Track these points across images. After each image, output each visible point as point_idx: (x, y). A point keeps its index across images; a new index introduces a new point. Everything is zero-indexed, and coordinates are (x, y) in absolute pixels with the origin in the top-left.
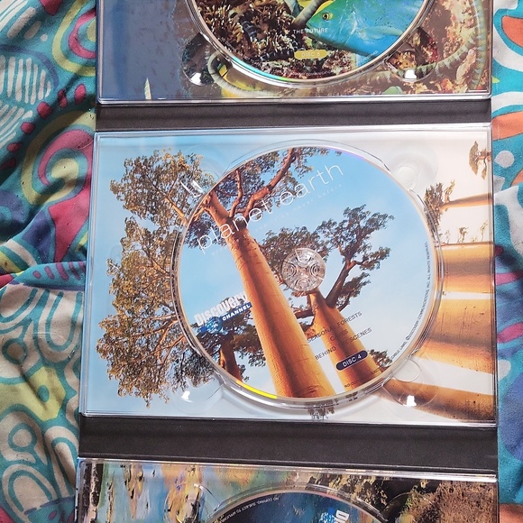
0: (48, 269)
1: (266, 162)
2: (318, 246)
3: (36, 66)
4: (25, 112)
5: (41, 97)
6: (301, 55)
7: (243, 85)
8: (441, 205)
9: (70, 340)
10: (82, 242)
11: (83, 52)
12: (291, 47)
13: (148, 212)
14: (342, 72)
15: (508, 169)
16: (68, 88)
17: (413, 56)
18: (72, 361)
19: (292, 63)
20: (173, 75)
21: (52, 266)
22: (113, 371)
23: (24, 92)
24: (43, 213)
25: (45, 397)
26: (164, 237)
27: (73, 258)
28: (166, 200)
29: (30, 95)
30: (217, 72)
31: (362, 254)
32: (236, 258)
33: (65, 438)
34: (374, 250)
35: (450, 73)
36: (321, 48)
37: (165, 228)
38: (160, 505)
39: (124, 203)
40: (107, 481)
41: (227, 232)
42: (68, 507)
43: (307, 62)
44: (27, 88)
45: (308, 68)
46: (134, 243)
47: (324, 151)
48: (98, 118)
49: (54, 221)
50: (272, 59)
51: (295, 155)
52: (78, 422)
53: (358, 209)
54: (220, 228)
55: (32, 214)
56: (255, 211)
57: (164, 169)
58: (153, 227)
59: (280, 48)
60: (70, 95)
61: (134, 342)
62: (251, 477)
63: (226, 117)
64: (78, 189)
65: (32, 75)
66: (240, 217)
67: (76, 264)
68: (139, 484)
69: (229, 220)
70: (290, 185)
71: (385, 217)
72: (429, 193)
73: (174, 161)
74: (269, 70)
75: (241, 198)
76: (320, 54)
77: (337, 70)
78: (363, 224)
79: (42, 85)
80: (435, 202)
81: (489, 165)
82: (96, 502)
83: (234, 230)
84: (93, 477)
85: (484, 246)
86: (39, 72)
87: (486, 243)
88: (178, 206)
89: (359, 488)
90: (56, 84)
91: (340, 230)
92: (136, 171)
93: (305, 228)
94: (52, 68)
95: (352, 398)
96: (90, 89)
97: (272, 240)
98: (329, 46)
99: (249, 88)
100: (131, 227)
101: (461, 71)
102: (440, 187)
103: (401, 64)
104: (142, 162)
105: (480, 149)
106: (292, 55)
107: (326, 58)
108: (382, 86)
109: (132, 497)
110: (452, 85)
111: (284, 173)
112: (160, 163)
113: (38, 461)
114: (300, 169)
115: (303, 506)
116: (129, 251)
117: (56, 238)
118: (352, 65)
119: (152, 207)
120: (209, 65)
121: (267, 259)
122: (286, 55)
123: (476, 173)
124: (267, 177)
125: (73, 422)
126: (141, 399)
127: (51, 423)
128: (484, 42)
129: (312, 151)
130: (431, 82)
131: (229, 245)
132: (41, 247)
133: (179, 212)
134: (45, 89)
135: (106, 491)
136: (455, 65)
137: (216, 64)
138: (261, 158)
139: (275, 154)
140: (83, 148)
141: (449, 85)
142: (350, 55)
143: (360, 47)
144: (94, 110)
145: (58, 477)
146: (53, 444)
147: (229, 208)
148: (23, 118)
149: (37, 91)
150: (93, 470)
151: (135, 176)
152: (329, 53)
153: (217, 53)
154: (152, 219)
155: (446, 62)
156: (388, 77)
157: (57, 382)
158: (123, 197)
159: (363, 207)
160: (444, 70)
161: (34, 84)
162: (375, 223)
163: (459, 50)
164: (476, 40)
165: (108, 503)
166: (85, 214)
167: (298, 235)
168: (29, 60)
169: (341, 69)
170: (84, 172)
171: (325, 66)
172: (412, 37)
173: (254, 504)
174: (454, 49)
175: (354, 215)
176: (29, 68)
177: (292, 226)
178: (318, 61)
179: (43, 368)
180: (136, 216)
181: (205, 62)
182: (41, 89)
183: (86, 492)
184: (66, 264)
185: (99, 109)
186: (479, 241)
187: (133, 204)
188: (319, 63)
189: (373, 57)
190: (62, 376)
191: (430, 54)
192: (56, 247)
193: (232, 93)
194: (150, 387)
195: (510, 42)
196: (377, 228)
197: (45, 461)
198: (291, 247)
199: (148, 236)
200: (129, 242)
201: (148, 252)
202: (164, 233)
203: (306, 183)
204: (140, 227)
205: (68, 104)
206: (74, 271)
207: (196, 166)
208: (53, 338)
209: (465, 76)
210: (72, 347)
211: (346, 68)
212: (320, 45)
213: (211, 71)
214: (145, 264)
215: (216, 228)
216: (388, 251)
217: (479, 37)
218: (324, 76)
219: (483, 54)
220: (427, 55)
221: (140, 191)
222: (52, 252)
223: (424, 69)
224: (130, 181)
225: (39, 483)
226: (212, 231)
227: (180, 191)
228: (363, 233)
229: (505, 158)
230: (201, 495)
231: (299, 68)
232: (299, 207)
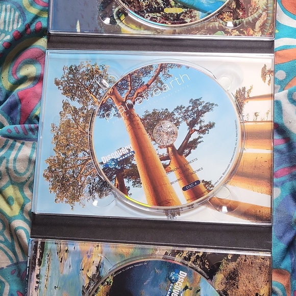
0: (16, 128)
1: (146, 71)
2: (174, 120)
3: (13, 9)
4: (6, 36)
5: (15, 28)
6: (168, 10)
7: (134, 26)
8: (245, 99)
9: (28, 170)
10: (37, 113)
11: (41, 2)
12: (162, 6)
13: (76, 97)
14: (191, 21)
15: (282, 81)
16: (31, 23)
17: (232, 14)
18: (29, 182)
19: (163, 15)
20: (93, 18)
21: (19, 126)
22: (52, 188)
23: (5, 24)
24: (14, 95)
25: (11, 203)
26: (85, 111)
27: (31, 122)
28: (87, 91)
29: (9, 26)
30: (119, 18)
31: (199, 125)
32: (127, 125)
33: (22, 227)
34: (206, 123)
35: (252, 25)
36: (179, 7)
37: (86, 107)
38: (78, 266)
39: (62, 91)
40: (47, 252)
41: (122, 110)
42: (23, 268)
43: (171, 14)
44: (7, 22)
45: (172, 18)
46: (67, 115)
47: (179, 66)
48: (48, 42)
49: (21, 100)
50: (151, 12)
51: (162, 67)
52: (30, 217)
53: (198, 100)
54: (118, 107)
55: (7, 96)
56: (139, 99)
57: (87, 72)
58: (79, 106)
59: (156, 6)
60: (33, 27)
61: (65, 172)
62: (131, 251)
63: (123, 44)
64: (35, 82)
65: (10, 14)
66: (129, 102)
67: (32, 126)
68: (66, 254)
69: (123, 103)
70: (159, 85)
71: (213, 104)
72: (239, 92)
73: (92, 68)
74: (149, 18)
75: (131, 91)
76: (179, 11)
77: (188, 20)
78: (200, 108)
79: (16, 20)
80: (241, 98)
81: (272, 77)
82: (40, 264)
83: (126, 109)
84: (38, 250)
85: (268, 123)
86: (15, 13)
87: (269, 121)
88: (94, 94)
89: (193, 258)
90: (24, 20)
91: (187, 111)
92: (70, 73)
93: (167, 109)
94: (22, 10)
95: (191, 207)
96: (44, 24)
97: (148, 115)
98: (184, 6)
99: (137, 28)
100: (66, 105)
101: (258, 24)
102: (244, 89)
103: (224, 18)
104: (73, 68)
105: (268, 68)
106: (163, 10)
107: (182, 13)
108: (213, 31)
109: (61, 262)
110: (253, 32)
111: (156, 77)
112: (84, 69)
113: (6, 240)
114: (165, 76)
115: (161, 268)
116: (65, 119)
117: (22, 111)
118: (197, 17)
119: (79, 94)
120: (114, 14)
121: (145, 127)
122: (159, 10)
123: (265, 82)
124: (146, 80)
125: (28, 218)
126: (69, 205)
127: (15, 218)
128: (272, 8)
129: (172, 65)
130: (241, 30)
131: (123, 117)
132: (12, 115)
133: (94, 98)
134: (18, 23)
135: (46, 258)
136: (255, 20)
137: (118, 14)
138: (143, 68)
139: (151, 66)
140: (39, 58)
141: (251, 32)
142: (196, 12)
144: (46, 37)
145: (18, 250)
146: (15, 230)
147: (124, 96)
148: (4, 39)
149: (13, 24)
150: (39, 246)
151: (69, 76)
152: (184, 10)
153: (120, 7)
154: (78, 101)
155: (250, 18)
156: (217, 25)
157: (19, 195)
158: (62, 88)
159: (200, 99)
160: (248, 23)
161: (11, 20)
162: (207, 108)
163: (257, 12)
164: (267, 7)
165: (47, 265)
166: (39, 97)
167: (162, 113)
168: (9, 6)
169: (191, 19)
170: (39, 72)
171: (181, 17)
172: (231, 3)
173: (132, 267)
174: (255, 11)
175: (195, 103)
176: (8, 10)
177: (160, 108)
178: (177, 15)
179: (11, 186)
180: (69, 99)
181: (112, 12)
182: (16, 23)
183: (34, 258)
184: (27, 126)
185: (49, 36)
186: (266, 120)
187: (69, 91)
188: (178, 16)
189: (209, 14)
190: (22, 190)
191: (241, 13)
192: (21, 115)
193: (127, 30)
194: (74, 198)
195: (285, 10)
196: (208, 111)
197: (10, 241)
198: (158, 120)
199: (75, 111)
200: (64, 114)
201: (75, 120)
202: (85, 109)
203: (168, 84)
204: (71, 105)
205: (31, 32)
206: (31, 130)
207: (105, 71)
208: (17, 168)
209: (260, 27)
210: (28, 174)
211: (193, 19)
212: (179, 6)
213: (115, 18)
214: (73, 127)
215: (116, 108)
216: (214, 124)
217: (269, 5)
218: (181, 23)
219: (271, 15)
220: (239, 14)
221: (72, 85)
222: (18, 118)
223: (237, 21)
224: (66, 79)
225: (6, 253)
226: (113, 109)
227: (95, 86)
228: (200, 114)
229: (281, 75)
230: (102, 261)
231: (166, 18)
232: (164, 97)
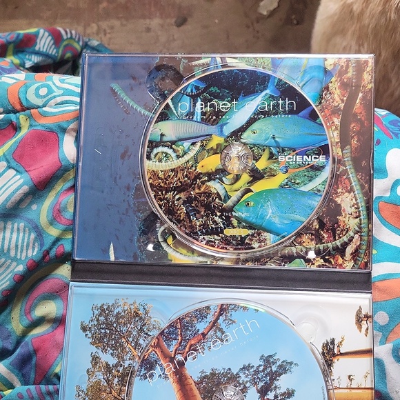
0: (28, 390)
1: (201, 314)
2: (240, 384)
3: (27, 229)
4: (17, 266)
5: (30, 255)
6: (229, 232)
7: (184, 251)
8: (334, 355)
10: (57, 370)
11: (64, 220)
12: (222, 226)
13: (109, 349)
14: (260, 247)
15: (384, 327)
16: (51, 249)
17: (313, 237)
19: (222, 238)
20: (131, 240)
21: (32, 387)
23: (17, 250)
24: (27, 344)
26: (121, 369)
27: (49, 382)
28: (123, 340)
29: (21, 252)
30: (165, 241)
31: (273, 393)
32: (176, 390)
34: (283, 390)
35: (341, 251)
36: (244, 227)
37: (121, 363)
39: (90, 340)
41: (169, 369)
43: (234, 237)
44: (19, 246)
45: (234, 242)
46: (97, 373)
47: (245, 308)
48: (73, 270)
49: (36, 351)
50: (207, 233)
51: (223, 309)
53: (271, 356)
54: (165, 365)
55: (18, 343)
56: (192, 353)
57: (123, 314)
58: (112, 361)
59: (213, 226)
60: (52, 253)
63: (171, 275)
64: (55, 326)
65: (24, 236)
66: (180, 357)
67: (51, 387)
69: (172, 360)
70: (219, 334)
71: (291, 363)
72: (326, 346)
73: (130, 308)
74: (205, 242)
75: (181, 342)
76: (244, 232)
77: (256, 245)
78: (274, 368)
79: (31, 245)
80: (330, 353)
81: (370, 325)
83: (175, 368)
85: (367, 391)
86: (29, 235)
87: (368, 389)
88: (133, 345)
90: (42, 245)
91: (257, 372)
92: (100, 315)
93: (230, 369)
94: (40, 233)
96: (68, 248)
97: (204, 377)
98: (250, 227)
99: (189, 254)
100: (95, 360)
101: (349, 250)
102: (333, 342)
103: (304, 242)
104: (105, 307)
105: (364, 312)
106: (222, 232)
107: (248, 236)
108: (290, 258)
110: (342, 260)
111: (215, 323)
112: (120, 309)
114: (227, 321)
116: (93, 380)
117: (36, 365)
118: (268, 242)
119: (112, 345)
120: (159, 234)
121: (200, 393)
122: (217, 231)
123: (360, 331)
124: (201, 327)
128: (366, 230)
129: (236, 307)
130: (327, 257)
131: (171, 380)
132: (25, 371)
133: (133, 350)
134: (34, 248)
136: (345, 245)
137: (164, 233)
138: (197, 310)
139: (208, 308)
140: (60, 292)
141: (340, 261)
142: (266, 234)
143: (273, 229)
144: (70, 262)
147: (172, 350)
148: (15, 270)
149: (27, 250)
151: (100, 318)
152: (250, 232)
153: (166, 226)
154: (112, 354)
155: (338, 243)
156: (294, 251)
158: (90, 335)
159: (274, 355)
160: (336, 249)
161: (25, 244)
162: (284, 368)
163: (347, 234)
164: (360, 228)
166: (60, 347)
167: (224, 375)
168: (22, 225)
169: (259, 244)
170: (61, 312)
171: (247, 241)
172: (312, 223)
174: (344, 233)
175: (268, 360)
176: (22, 230)
177: (220, 368)
178: (241, 238)
180: (100, 351)
181: (156, 232)
182: (30, 248)
184: (43, 387)
185: (74, 263)
186: (363, 387)
187: (98, 341)
188: (243, 239)
189: (284, 237)
191: (326, 236)
192: (36, 372)
193: (178, 257)
196: (285, 373)
198: (219, 384)
199: (108, 368)
200: (93, 372)
201: (108, 381)
202: (121, 366)
203: (231, 332)
204: (102, 360)
205: (50, 260)
206: (49, 393)
207: (147, 313)
209: (352, 254)
211: (263, 244)
212: (243, 225)
213: (160, 240)
214: (105, 391)
215: (161, 366)
216: (293, 391)
217: (363, 225)
218: (246, 249)
219: (366, 238)
220: (323, 237)
221: (103, 331)
222: (32, 376)
223: (321, 247)
224: (96, 323)
226: (158, 368)
227: (134, 333)
228: (274, 376)
229: (382, 318)
231: (227, 241)
232: (226, 352)
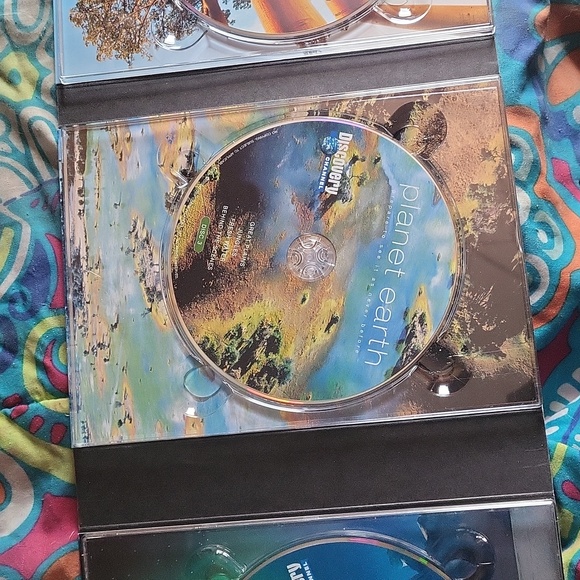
9: (40, 19)
18: (44, 40)
22: (89, 38)
25: (17, 81)
33: (43, 118)
38: (152, 162)
40: (92, 148)
42: (51, 190)
52: (55, 99)
61: (110, 6)
62: (247, 118)
68: (127, 145)
82: (82, 171)
84: (76, 146)
89: (359, 111)
95: (343, 26)
109: (121, 160)
113: (15, 150)
115: (304, 134)
125: (50, 102)
126: (123, 62)
127: (27, 103)
135: (91, 158)
145: (39, 163)
146: (30, 124)
150: (76, 139)
157: (30, 66)
165: (95, 169)
173: (252, 141)
179: (12, 54)
183: (71, 163)
190: (33, 58)
194: (131, 47)
197: (21, 149)
208: (21, 19)
210: (42, 25)
225: (17, 172)
230: (195, 144)
